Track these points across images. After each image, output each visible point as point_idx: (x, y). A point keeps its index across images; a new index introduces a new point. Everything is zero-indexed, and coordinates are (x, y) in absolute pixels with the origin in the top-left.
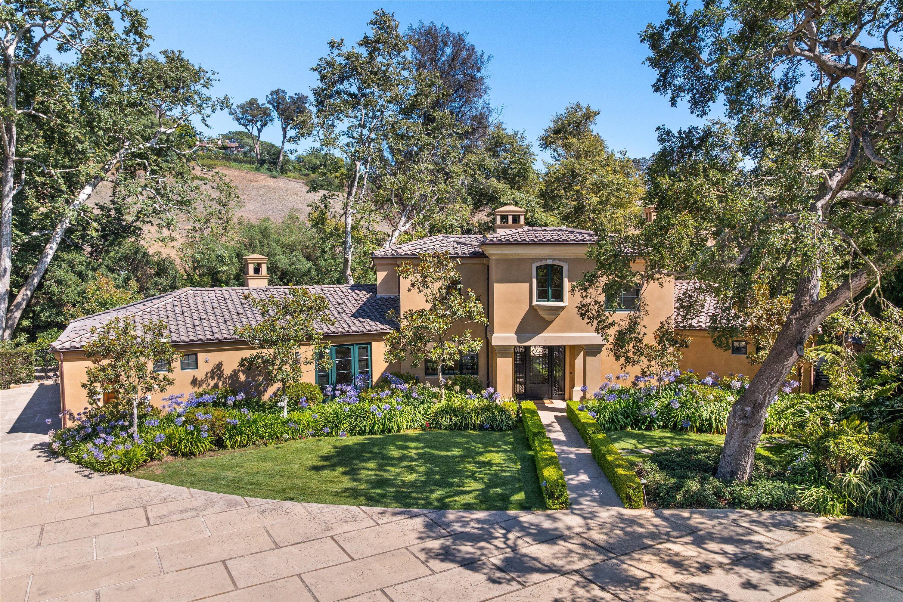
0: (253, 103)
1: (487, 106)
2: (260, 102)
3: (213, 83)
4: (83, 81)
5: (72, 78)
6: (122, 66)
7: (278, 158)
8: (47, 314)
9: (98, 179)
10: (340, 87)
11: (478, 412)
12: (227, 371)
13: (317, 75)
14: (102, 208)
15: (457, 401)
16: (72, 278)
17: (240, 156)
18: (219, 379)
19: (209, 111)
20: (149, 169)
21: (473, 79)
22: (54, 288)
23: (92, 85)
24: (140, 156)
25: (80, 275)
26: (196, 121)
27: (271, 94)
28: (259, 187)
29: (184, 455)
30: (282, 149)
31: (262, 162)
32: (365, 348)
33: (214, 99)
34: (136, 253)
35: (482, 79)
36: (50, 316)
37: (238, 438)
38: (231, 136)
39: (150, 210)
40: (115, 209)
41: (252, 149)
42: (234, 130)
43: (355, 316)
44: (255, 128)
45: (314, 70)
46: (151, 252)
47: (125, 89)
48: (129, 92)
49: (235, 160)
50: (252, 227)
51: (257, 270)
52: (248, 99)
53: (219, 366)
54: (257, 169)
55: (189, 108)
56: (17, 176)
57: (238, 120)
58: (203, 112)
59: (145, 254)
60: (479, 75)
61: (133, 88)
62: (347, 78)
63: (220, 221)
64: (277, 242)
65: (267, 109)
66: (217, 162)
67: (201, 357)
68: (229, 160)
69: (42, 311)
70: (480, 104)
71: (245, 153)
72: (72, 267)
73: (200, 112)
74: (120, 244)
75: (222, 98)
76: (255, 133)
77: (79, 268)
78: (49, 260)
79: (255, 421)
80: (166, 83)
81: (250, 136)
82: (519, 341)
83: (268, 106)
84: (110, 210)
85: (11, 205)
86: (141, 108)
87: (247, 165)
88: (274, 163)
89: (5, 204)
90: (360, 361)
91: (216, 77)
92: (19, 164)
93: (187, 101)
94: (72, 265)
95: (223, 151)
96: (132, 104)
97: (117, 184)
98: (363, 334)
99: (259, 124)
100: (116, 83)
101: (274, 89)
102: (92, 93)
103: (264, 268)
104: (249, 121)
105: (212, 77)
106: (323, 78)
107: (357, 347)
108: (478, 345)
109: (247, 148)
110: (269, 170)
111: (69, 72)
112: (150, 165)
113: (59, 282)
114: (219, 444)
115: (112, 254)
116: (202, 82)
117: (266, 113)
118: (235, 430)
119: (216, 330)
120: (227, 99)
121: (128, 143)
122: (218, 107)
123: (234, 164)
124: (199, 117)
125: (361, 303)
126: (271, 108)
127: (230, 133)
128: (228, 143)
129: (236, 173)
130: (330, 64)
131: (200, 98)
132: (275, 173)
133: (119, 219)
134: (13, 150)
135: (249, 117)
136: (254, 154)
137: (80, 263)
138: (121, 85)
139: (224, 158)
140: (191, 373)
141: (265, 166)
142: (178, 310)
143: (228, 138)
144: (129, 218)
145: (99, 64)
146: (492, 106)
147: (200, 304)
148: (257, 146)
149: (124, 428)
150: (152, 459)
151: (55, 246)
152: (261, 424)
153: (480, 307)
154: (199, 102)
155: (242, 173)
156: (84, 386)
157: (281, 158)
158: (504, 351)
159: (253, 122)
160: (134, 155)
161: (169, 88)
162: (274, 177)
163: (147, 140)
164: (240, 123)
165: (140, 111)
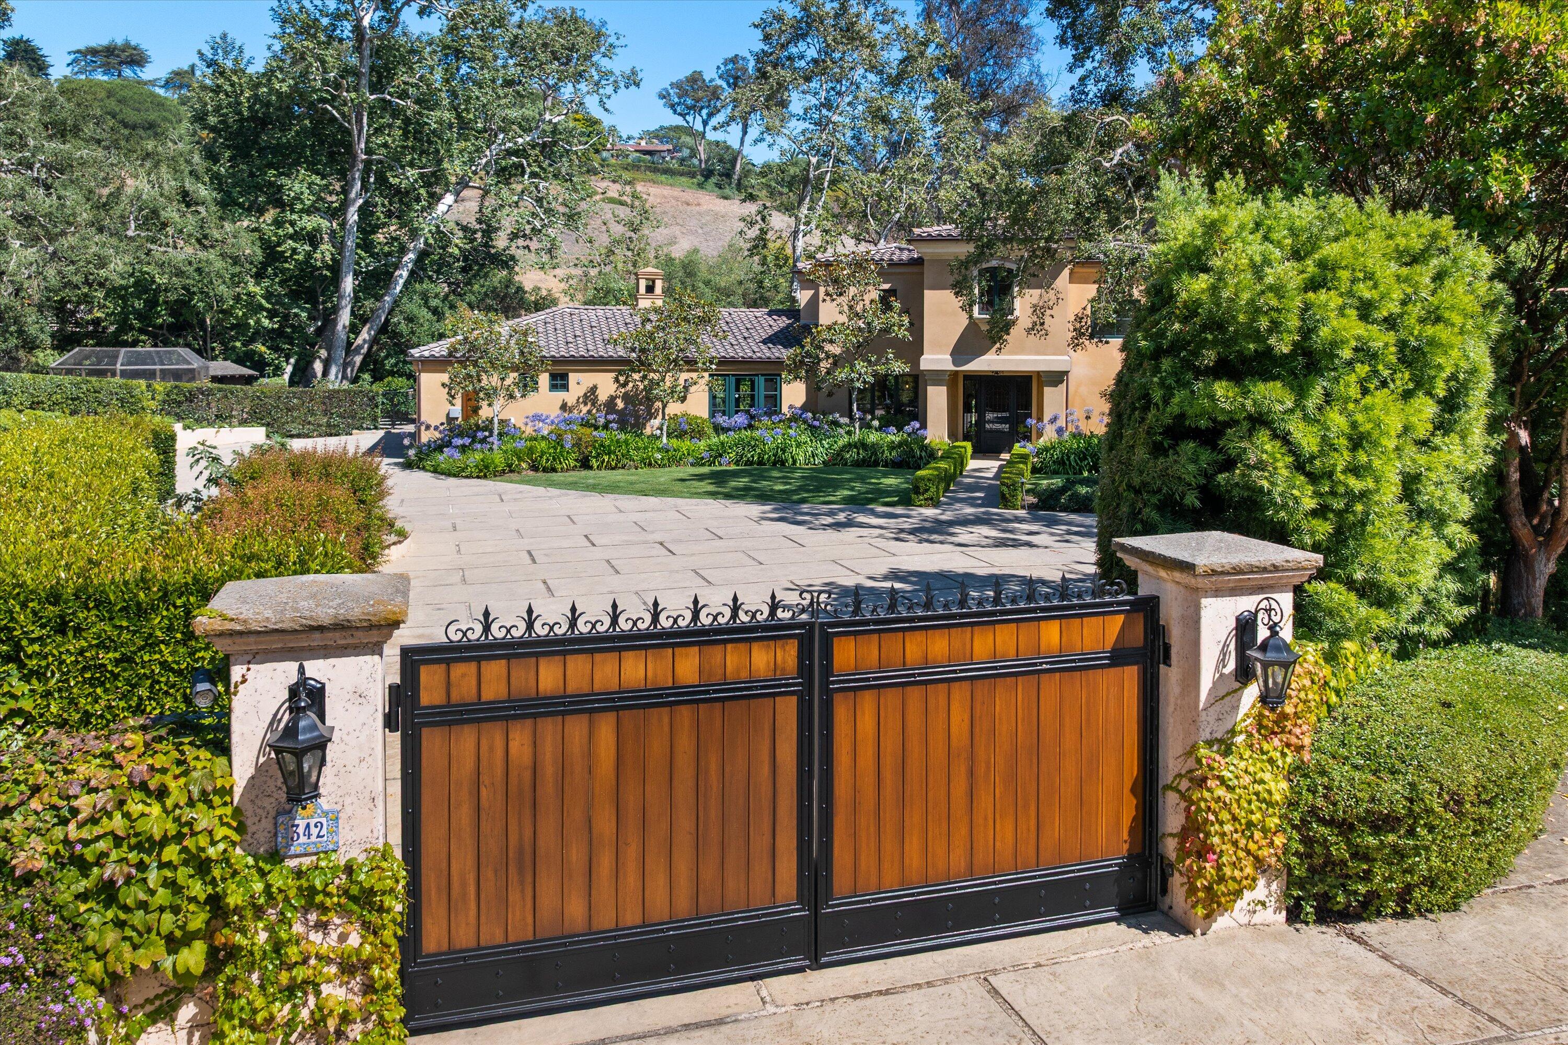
0: (695, 79)
1: (1036, 71)
2: (707, 78)
3: (617, 50)
4: (447, 55)
5: (435, 52)
6: (498, 31)
7: (734, 166)
8: (393, 361)
9: (463, 183)
10: (793, 50)
11: (892, 447)
12: (603, 396)
13: (759, 34)
14: (465, 229)
15: (873, 437)
16: (425, 314)
17: (674, 165)
18: (593, 404)
19: (609, 90)
20: (528, 170)
21: (1015, 28)
22: (404, 328)
23: (458, 59)
24: (516, 153)
25: (435, 311)
26: (592, 105)
27: (725, 64)
28: (699, 213)
29: (545, 470)
30: (739, 152)
31: (708, 174)
32: (773, 382)
33: (618, 73)
34: (507, 287)
35: (1029, 28)
36: (396, 364)
37: (606, 458)
38: (661, 134)
39: (528, 229)
40: (483, 231)
41: (694, 153)
42: (666, 124)
43: (764, 342)
44: (699, 120)
45: (756, 26)
46: (528, 287)
47: (500, 62)
48: (505, 67)
49: (667, 171)
50: (672, 259)
51: (650, 289)
52: (688, 73)
53: (594, 389)
54: (700, 186)
55: (583, 87)
56: (365, 181)
57: (672, 106)
58: (601, 91)
59: (520, 289)
60: (1024, 22)
61: (511, 62)
62: (804, 36)
63: (629, 253)
64: (707, 283)
65: (717, 87)
66: (638, 175)
67: (573, 377)
68: (655, 170)
69: (386, 357)
70: (1024, 66)
71: (682, 161)
72: (426, 303)
73: (597, 92)
74: (486, 276)
75: (628, 72)
76: (698, 126)
77: (434, 303)
78: (398, 289)
79: (626, 442)
80: (553, 52)
81: (689, 131)
82: (955, 364)
83: (720, 82)
84: (475, 232)
85: (356, 217)
86: (520, 88)
87: (683, 179)
88: (728, 175)
89: (349, 216)
90: (766, 397)
91: (622, 42)
92: (368, 163)
93: (579, 76)
94: (425, 297)
95: (648, 157)
96: (508, 83)
97: (486, 192)
98: (769, 362)
99: (704, 112)
100: (489, 56)
101: (730, 55)
102: (458, 69)
103: (659, 285)
104: (689, 108)
105: (617, 43)
106: (767, 38)
107: (762, 379)
108: (898, 367)
109: (686, 152)
110: (719, 186)
111: (430, 45)
112: (529, 165)
113: (410, 319)
114: (585, 464)
115: (476, 287)
116: (603, 49)
117: (715, 93)
118: (605, 449)
119: (590, 347)
120: (634, 72)
121: (501, 136)
122: (622, 85)
123: (663, 178)
124: (596, 98)
125: (776, 329)
126: (724, 85)
127: (662, 128)
128: (656, 145)
129: (667, 191)
130: (779, 18)
131: (599, 71)
132: (727, 191)
133: (486, 245)
134: (363, 146)
135: (689, 102)
136: (696, 162)
137: (436, 296)
138: (496, 57)
139: (649, 168)
140: (561, 395)
141: (713, 180)
142: (550, 327)
143: (657, 137)
144: (501, 241)
145: (469, 31)
146: (1043, 70)
147: (577, 324)
148: (701, 149)
149: (484, 441)
150: (511, 471)
151: (405, 274)
152: (633, 446)
153: (906, 320)
154: (596, 78)
155: (676, 192)
156: (443, 385)
157: (738, 167)
158: (937, 377)
159: (694, 108)
160: (509, 153)
161: (558, 59)
162: (726, 198)
163: (528, 130)
164: (675, 112)
165: (518, 92)
